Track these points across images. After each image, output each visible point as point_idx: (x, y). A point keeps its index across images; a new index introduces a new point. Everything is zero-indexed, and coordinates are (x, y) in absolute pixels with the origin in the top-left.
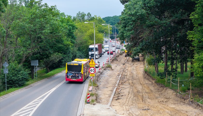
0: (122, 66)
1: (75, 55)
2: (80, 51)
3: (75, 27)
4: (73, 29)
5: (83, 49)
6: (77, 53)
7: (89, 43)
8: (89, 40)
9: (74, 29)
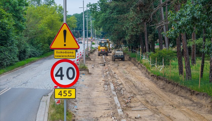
0: (102, 67)
1: (24, 50)
2: (33, 45)
3: (23, 3)
4: (19, 5)
5: (38, 42)
6: (28, 48)
7: (47, 34)
8: (47, 29)
9: (23, 5)
